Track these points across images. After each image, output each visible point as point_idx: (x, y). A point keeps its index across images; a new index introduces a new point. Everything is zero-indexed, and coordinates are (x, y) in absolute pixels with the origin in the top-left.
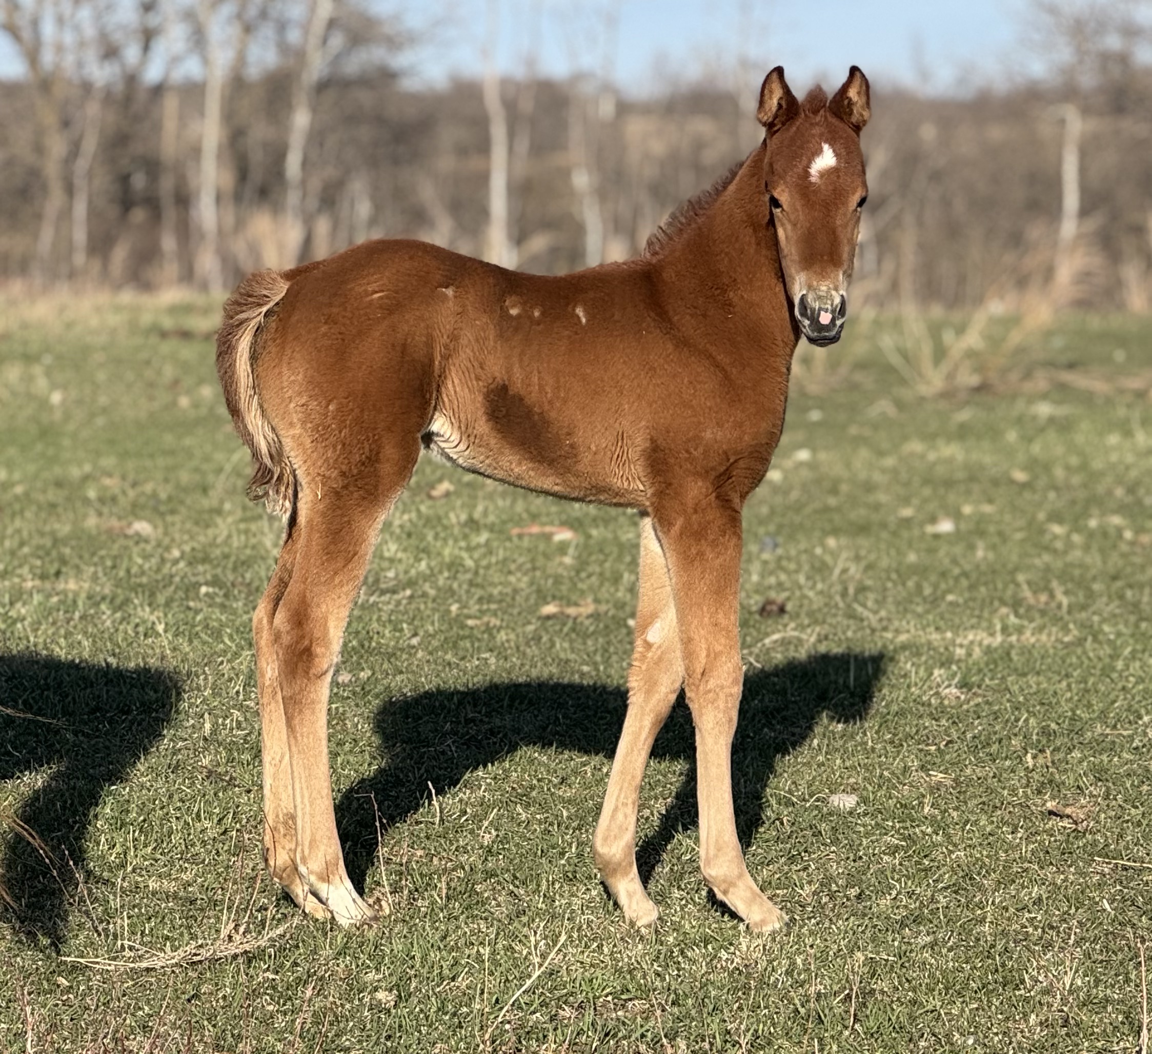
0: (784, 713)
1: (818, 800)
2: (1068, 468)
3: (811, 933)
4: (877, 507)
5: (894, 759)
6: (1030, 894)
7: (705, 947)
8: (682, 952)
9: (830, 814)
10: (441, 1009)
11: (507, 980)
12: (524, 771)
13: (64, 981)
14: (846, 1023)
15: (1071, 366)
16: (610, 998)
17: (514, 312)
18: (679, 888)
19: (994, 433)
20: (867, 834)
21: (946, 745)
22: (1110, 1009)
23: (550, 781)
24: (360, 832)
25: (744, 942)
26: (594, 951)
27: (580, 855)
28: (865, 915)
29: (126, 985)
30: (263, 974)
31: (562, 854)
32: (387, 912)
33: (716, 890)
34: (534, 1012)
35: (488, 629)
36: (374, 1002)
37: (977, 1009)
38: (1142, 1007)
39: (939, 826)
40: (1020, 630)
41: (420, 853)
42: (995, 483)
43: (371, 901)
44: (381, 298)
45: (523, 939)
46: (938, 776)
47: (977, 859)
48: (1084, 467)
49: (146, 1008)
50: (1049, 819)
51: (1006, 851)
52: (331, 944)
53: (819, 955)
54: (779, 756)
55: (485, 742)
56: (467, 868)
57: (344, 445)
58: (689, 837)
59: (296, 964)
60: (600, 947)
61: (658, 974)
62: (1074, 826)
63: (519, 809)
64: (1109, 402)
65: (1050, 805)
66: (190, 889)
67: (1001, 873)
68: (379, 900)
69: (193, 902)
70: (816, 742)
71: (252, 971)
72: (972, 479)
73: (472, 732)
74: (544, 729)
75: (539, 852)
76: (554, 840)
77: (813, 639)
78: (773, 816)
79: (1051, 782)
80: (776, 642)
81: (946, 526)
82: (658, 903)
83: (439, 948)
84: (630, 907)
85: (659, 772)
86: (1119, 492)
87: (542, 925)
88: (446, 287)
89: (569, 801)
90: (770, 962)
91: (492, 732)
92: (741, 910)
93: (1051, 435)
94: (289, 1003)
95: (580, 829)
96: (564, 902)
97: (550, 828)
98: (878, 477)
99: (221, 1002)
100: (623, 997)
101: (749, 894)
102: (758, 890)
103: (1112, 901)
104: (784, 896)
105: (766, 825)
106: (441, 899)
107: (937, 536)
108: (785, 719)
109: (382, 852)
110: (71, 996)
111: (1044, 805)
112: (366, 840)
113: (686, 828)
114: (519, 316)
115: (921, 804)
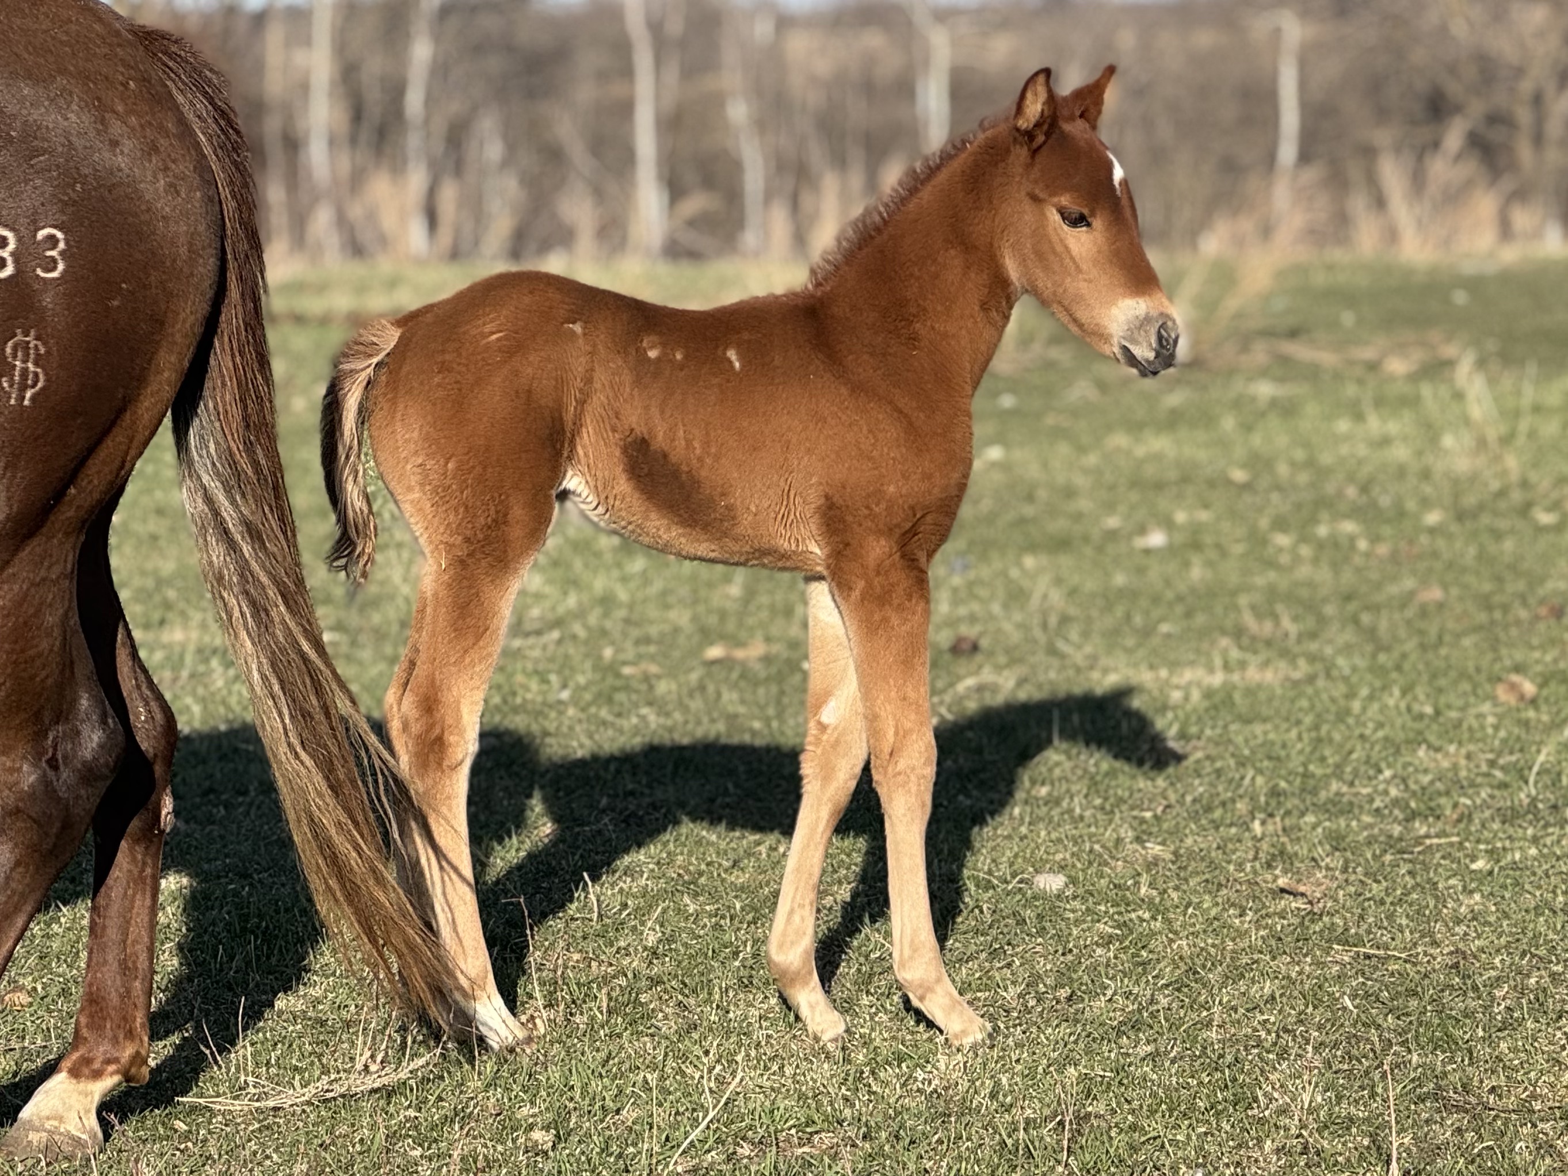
0: (982, 776)
1: (1021, 882)
2: (1293, 464)
3: (1019, 1045)
4: (1078, 517)
5: (1106, 829)
6: (1262, 989)
7: (899, 1066)
8: (873, 1073)
9: (1035, 898)
10: (605, 1150)
11: (677, 1113)
12: (690, 853)
13: (182, 1124)
14: (1059, 1158)
15: (1293, 334)
16: (793, 1131)
17: (653, 354)
18: (868, 992)
19: (1206, 419)
20: (1077, 922)
21: (1164, 811)
22: (1354, 1130)
23: (720, 865)
24: (510, 935)
25: (942, 1059)
26: (774, 1074)
27: (755, 956)
28: (1077, 1021)
29: (251, 1128)
30: (404, 1111)
31: (736, 954)
32: (542, 1031)
33: (911, 996)
34: (709, 1151)
35: (646, 678)
36: (529, 1144)
37: (1206, 1134)
38: (1390, 1128)
39: (1157, 910)
40: (1243, 665)
41: (576, 956)
42: (1211, 484)
43: (524, 1018)
44: (498, 340)
45: (694, 1060)
46: (1154, 848)
47: (1202, 949)
48: (1310, 463)
49: (275, 1156)
50: (1281, 898)
51: (1233, 940)
52: (480, 1074)
53: (1027, 1072)
54: (976, 829)
55: (647, 818)
56: (630, 975)
57: (466, 507)
58: (878, 930)
59: (440, 1099)
60: (782, 1068)
61: (846, 1099)
62: (1308, 906)
63: (687, 899)
64: (1338, 376)
65: (1282, 882)
66: (321, 1007)
67: (1228, 966)
68: (532, 1017)
69: (323, 1023)
70: (1017, 811)
71: (392, 1109)
72: (1185, 479)
73: (632, 807)
74: (712, 801)
75: (710, 953)
76: (726, 938)
77: (1011, 684)
78: (972, 904)
79: (1282, 853)
80: (968, 689)
81: (1156, 539)
82: (844, 1011)
83: (600, 1075)
84: (813, 1020)
85: (843, 851)
86: (1351, 492)
87: (715, 1044)
88: (574, 323)
89: (742, 889)
90: (973, 1082)
91: (655, 807)
92: (939, 1020)
93: (1274, 421)
94: (434, 1145)
95: (755, 923)
96: (739, 1013)
97: (722, 922)
98: (1080, 481)
99: (358, 1147)
100: (808, 1130)
101: (947, 1001)
102: (956, 993)
103: (1354, 997)
104: (986, 999)
105: (965, 913)
106: (601, 1013)
107: (1147, 552)
108: (982, 783)
109: (534, 957)
110: (190, 1144)
111: (1275, 881)
112: (516, 944)
113: (873, 921)
114: (658, 359)
115: (1137, 884)
